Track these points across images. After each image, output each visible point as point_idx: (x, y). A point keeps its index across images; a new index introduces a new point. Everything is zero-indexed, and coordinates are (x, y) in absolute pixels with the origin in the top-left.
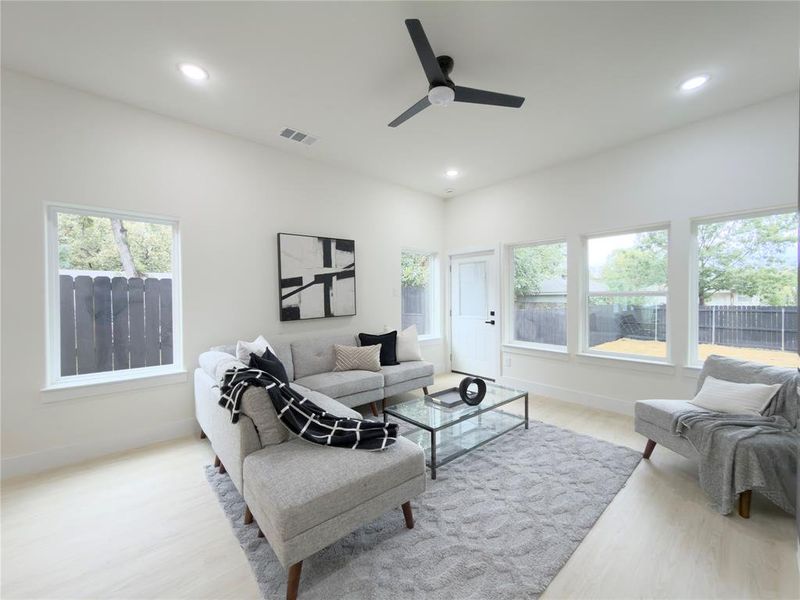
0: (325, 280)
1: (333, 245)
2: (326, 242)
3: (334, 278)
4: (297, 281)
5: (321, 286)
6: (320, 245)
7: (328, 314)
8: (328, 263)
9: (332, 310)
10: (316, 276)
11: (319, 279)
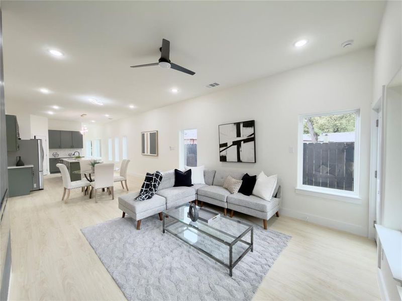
0: (237, 144)
1: (241, 125)
2: (238, 125)
3: (242, 142)
4: (225, 145)
5: (236, 146)
6: (235, 127)
7: (239, 160)
8: (239, 135)
9: (241, 159)
10: (233, 142)
11: (234, 143)
